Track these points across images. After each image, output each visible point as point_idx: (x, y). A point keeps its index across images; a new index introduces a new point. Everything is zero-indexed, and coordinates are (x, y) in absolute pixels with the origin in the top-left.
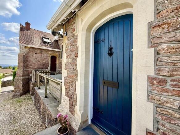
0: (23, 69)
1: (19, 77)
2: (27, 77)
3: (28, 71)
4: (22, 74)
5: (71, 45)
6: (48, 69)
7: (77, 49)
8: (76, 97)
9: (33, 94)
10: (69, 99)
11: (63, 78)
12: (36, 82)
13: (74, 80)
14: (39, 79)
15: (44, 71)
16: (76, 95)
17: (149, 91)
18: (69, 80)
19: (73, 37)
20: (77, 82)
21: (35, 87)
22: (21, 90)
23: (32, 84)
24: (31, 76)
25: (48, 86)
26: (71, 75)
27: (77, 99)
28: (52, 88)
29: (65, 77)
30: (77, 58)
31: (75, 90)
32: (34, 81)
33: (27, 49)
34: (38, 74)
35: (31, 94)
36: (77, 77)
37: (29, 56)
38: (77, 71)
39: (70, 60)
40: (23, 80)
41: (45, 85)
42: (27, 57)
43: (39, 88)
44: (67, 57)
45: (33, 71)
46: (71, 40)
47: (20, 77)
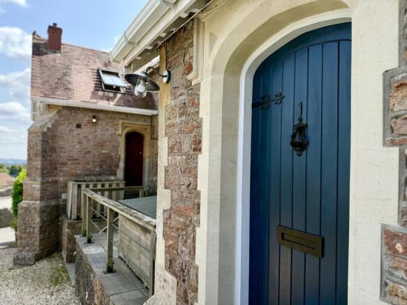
0: (43, 176)
1: (31, 202)
2: (53, 203)
3: (56, 182)
4: (37, 194)
5: (182, 114)
6: (115, 175)
7: (199, 126)
8: (197, 276)
9: (71, 259)
10: (175, 280)
11: (159, 213)
12: (79, 218)
13: (190, 221)
14: (90, 211)
15: (103, 186)
16: (197, 268)
17: (387, 271)
18: (178, 220)
19: (186, 88)
20: (197, 229)
21: (77, 237)
22: (37, 243)
23: (70, 224)
24: (65, 201)
25: (115, 236)
26: (181, 205)
27: (197, 283)
28: (127, 243)
29: (164, 211)
30: (199, 156)
31: (192, 253)
32: (74, 216)
33: (53, 114)
34: (85, 195)
35: (64, 256)
36: (199, 213)
37: (59, 134)
38: (198, 195)
39: (179, 158)
40: (42, 211)
41: (105, 231)
42: (54, 137)
43: (89, 241)
44: (171, 150)
45: (71, 184)
46: (183, 97)
47: (33, 202)
